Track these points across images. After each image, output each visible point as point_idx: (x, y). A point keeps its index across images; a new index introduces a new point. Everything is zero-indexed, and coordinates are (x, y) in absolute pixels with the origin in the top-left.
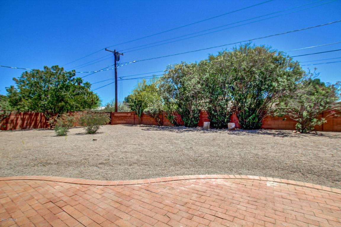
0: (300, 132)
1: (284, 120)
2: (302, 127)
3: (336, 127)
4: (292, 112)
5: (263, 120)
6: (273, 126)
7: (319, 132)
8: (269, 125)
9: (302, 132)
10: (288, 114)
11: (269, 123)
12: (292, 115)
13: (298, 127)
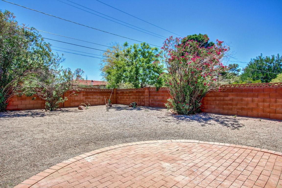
0: (50, 110)
1: (33, 99)
2: (51, 105)
3: (72, 104)
4: (41, 92)
5: (9, 100)
6: (20, 107)
7: (63, 109)
8: (15, 106)
9: (52, 110)
10: (37, 93)
11: (15, 103)
12: (40, 94)
13: (47, 106)
